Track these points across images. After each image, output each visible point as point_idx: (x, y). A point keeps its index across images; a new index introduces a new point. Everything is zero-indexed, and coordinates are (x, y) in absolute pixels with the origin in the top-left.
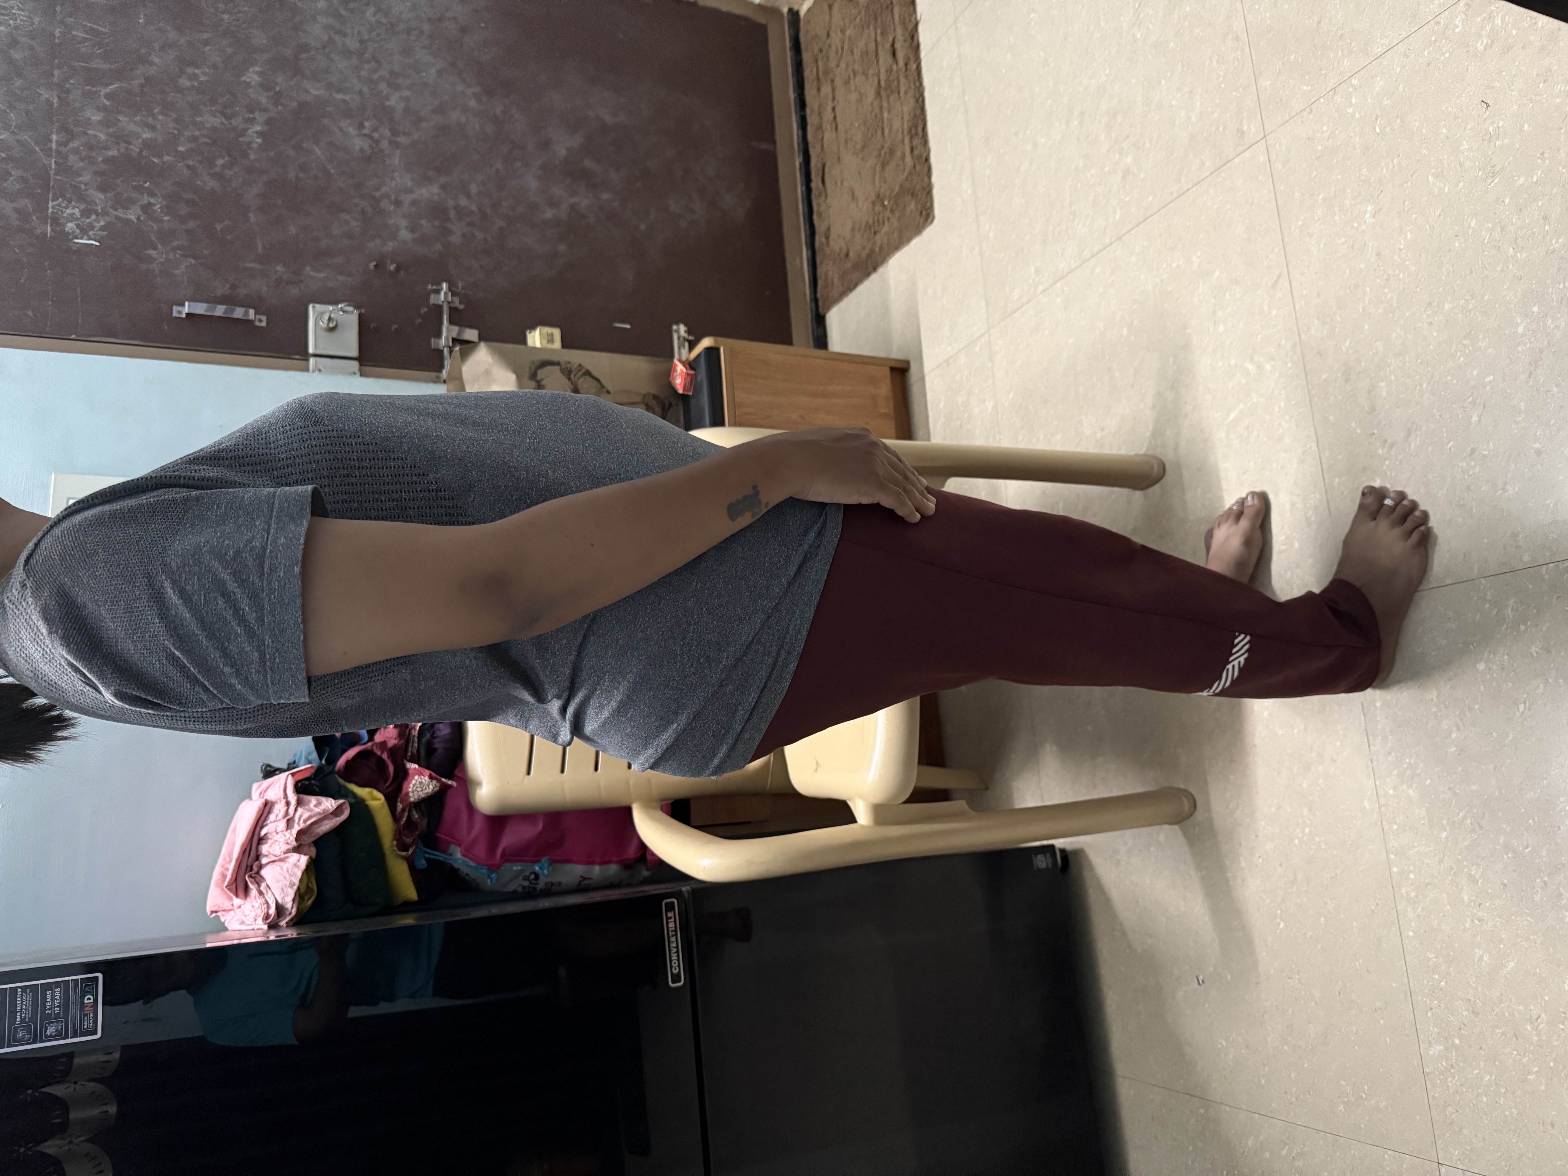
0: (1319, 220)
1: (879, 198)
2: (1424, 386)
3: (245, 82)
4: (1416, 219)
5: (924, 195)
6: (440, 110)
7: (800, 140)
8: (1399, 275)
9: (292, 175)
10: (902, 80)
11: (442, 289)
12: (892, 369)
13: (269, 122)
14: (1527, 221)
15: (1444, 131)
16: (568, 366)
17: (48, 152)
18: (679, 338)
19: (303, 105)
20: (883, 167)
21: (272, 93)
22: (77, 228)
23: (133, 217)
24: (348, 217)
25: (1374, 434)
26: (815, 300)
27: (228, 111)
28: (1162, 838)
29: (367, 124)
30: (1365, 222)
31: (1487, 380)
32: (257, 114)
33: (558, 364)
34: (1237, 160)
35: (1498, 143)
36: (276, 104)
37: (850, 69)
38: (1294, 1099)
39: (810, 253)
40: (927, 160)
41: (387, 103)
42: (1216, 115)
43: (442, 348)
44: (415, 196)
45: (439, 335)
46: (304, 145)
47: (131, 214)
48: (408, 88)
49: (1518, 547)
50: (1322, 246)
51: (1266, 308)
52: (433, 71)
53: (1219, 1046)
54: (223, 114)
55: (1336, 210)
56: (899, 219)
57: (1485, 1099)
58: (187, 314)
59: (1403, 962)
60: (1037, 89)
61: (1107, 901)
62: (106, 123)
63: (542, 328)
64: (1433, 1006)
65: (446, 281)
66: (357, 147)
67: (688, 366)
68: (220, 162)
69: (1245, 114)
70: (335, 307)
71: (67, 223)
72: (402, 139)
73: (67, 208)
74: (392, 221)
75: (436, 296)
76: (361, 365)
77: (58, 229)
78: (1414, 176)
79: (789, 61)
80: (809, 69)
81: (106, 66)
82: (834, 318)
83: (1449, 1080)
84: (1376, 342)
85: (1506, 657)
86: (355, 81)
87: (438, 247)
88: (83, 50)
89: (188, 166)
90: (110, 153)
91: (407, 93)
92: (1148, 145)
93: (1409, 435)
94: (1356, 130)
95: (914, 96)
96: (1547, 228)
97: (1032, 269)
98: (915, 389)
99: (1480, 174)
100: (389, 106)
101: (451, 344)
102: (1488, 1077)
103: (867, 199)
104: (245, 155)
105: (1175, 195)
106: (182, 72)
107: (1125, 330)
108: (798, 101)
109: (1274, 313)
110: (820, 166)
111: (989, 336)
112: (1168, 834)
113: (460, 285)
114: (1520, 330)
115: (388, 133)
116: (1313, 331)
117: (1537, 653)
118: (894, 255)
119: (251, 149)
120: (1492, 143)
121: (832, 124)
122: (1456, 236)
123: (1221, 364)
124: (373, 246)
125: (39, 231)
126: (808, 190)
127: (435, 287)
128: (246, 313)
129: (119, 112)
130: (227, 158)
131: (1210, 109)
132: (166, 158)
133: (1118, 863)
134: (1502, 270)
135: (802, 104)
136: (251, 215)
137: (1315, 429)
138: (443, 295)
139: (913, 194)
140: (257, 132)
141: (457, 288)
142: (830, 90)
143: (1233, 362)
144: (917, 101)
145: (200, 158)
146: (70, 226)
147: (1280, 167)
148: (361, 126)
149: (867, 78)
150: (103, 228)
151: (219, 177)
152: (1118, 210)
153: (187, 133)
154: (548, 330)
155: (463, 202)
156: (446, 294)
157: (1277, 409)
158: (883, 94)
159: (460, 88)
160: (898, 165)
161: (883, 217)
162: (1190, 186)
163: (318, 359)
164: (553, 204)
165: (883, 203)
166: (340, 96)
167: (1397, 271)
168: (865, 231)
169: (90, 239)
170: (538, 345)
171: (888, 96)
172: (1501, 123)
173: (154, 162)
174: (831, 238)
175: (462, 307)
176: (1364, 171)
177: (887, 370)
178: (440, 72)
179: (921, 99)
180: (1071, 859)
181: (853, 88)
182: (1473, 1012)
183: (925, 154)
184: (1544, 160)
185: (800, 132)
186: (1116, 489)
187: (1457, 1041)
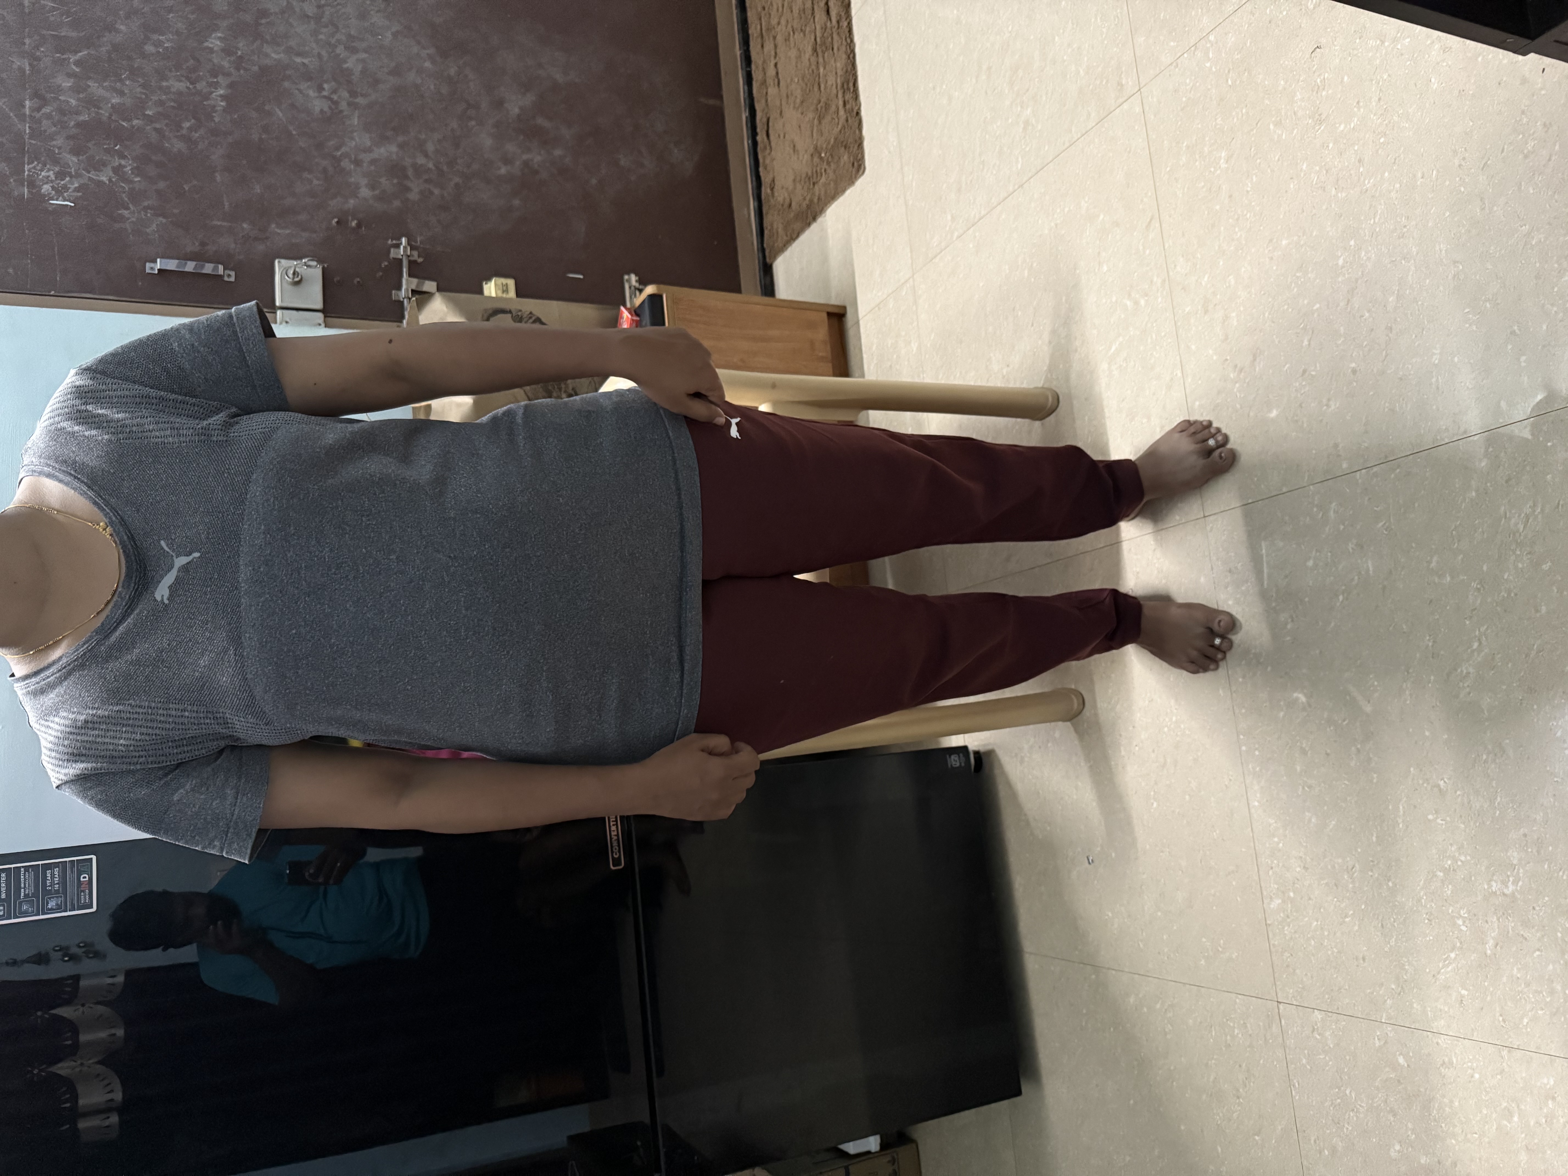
0: (1183, 166)
1: (817, 151)
2: (1267, 315)
3: (208, 48)
4: (1260, 164)
5: (856, 147)
6: (396, 72)
7: (746, 94)
8: (1246, 215)
9: (255, 137)
10: (835, 36)
11: (401, 244)
12: (829, 314)
13: (231, 85)
14: (1346, 164)
15: (1282, 82)
16: (519, 313)
17: (22, 118)
18: (630, 287)
19: (264, 70)
20: (820, 120)
21: (232, 58)
22: (53, 190)
23: (105, 179)
24: (309, 176)
25: (1227, 360)
26: (763, 250)
27: (193, 76)
28: (1057, 735)
29: (326, 86)
30: (1220, 167)
31: (1315, 308)
32: (220, 79)
33: (510, 312)
34: (1118, 111)
35: (1324, 93)
36: (238, 69)
37: (789, 26)
38: (1166, 958)
39: (756, 204)
40: (858, 113)
41: (345, 66)
42: (1100, 69)
43: (402, 300)
44: (374, 155)
45: (399, 288)
46: (267, 108)
47: (103, 176)
48: (365, 51)
49: (1339, 456)
50: (1186, 189)
51: (1141, 248)
52: (389, 35)
53: (1107, 917)
54: (188, 79)
55: (1197, 157)
56: (834, 171)
57: (1313, 942)
58: (159, 270)
59: (1250, 829)
60: (951, 46)
61: (1014, 795)
62: (77, 89)
63: (497, 279)
64: (1273, 865)
65: (405, 236)
66: (317, 109)
67: (633, 313)
68: (187, 125)
69: (1123, 69)
70: (299, 262)
71: (42, 185)
72: (360, 100)
73: (42, 170)
74: (353, 180)
75: (396, 250)
76: (325, 317)
77: (34, 191)
78: (1259, 125)
79: (735, 20)
80: (753, 26)
81: (74, 34)
82: (781, 267)
83: (1286, 928)
84: (1229, 276)
85: (1329, 554)
86: (314, 45)
87: (397, 203)
88: (52, 19)
89: (155, 129)
90: (81, 118)
91: (364, 56)
92: (1044, 98)
93: (1255, 360)
94: (1213, 83)
95: (846, 53)
96: (1361, 169)
97: (949, 217)
98: (851, 333)
99: (1310, 122)
100: (347, 69)
101: (410, 296)
102: (1315, 923)
103: (806, 151)
104: (212, 118)
105: (1067, 145)
106: (147, 38)
107: (1026, 272)
108: (743, 57)
109: (1148, 252)
110: (765, 120)
111: (914, 281)
112: (1061, 730)
113: (419, 239)
114: (1341, 262)
115: (346, 94)
116: (1178, 269)
117: (1352, 549)
118: (830, 206)
119: (216, 112)
120: (1319, 94)
121: (774, 80)
122: (1292, 178)
123: (1104, 301)
124: (334, 204)
125: (16, 193)
126: (755, 144)
127: (394, 242)
128: (216, 269)
129: (90, 78)
130: (193, 121)
131: (1095, 64)
132: (135, 122)
133: (1022, 759)
134: (1327, 209)
135: (747, 59)
136: (217, 174)
137: (1180, 357)
138: (402, 250)
139: (845, 147)
140: (221, 96)
141: (416, 242)
142: (772, 46)
143: (1114, 299)
144: (849, 58)
145: (167, 121)
146: (46, 188)
147: (1152, 117)
148: (320, 89)
149: (805, 35)
150: (77, 190)
151: (187, 139)
152: (1020, 159)
153: (155, 98)
154: (504, 281)
155: (421, 160)
156: (405, 248)
157: (1149, 340)
158: (819, 51)
159: (415, 50)
160: (833, 119)
161: (821, 169)
162: (1079, 136)
163: (285, 312)
164: (507, 161)
165: (820, 155)
166: (298, 60)
167: (1245, 212)
168: (805, 182)
169: (65, 200)
170: (493, 295)
171: (823, 52)
172: (1326, 75)
173: (124, 126)
174: (775, 190)
175: (420, 260)
176: (1219, 121)
177: (825, 315)
178: (395, 35)
179: (851, 56)
180: (985, 760)
181: (792, 45)
182: (1304, 867)
183: (857, 108)
184: (1359, 110)
185: (746, 88)
186: (1019, 420)
187: (1292, 894)
